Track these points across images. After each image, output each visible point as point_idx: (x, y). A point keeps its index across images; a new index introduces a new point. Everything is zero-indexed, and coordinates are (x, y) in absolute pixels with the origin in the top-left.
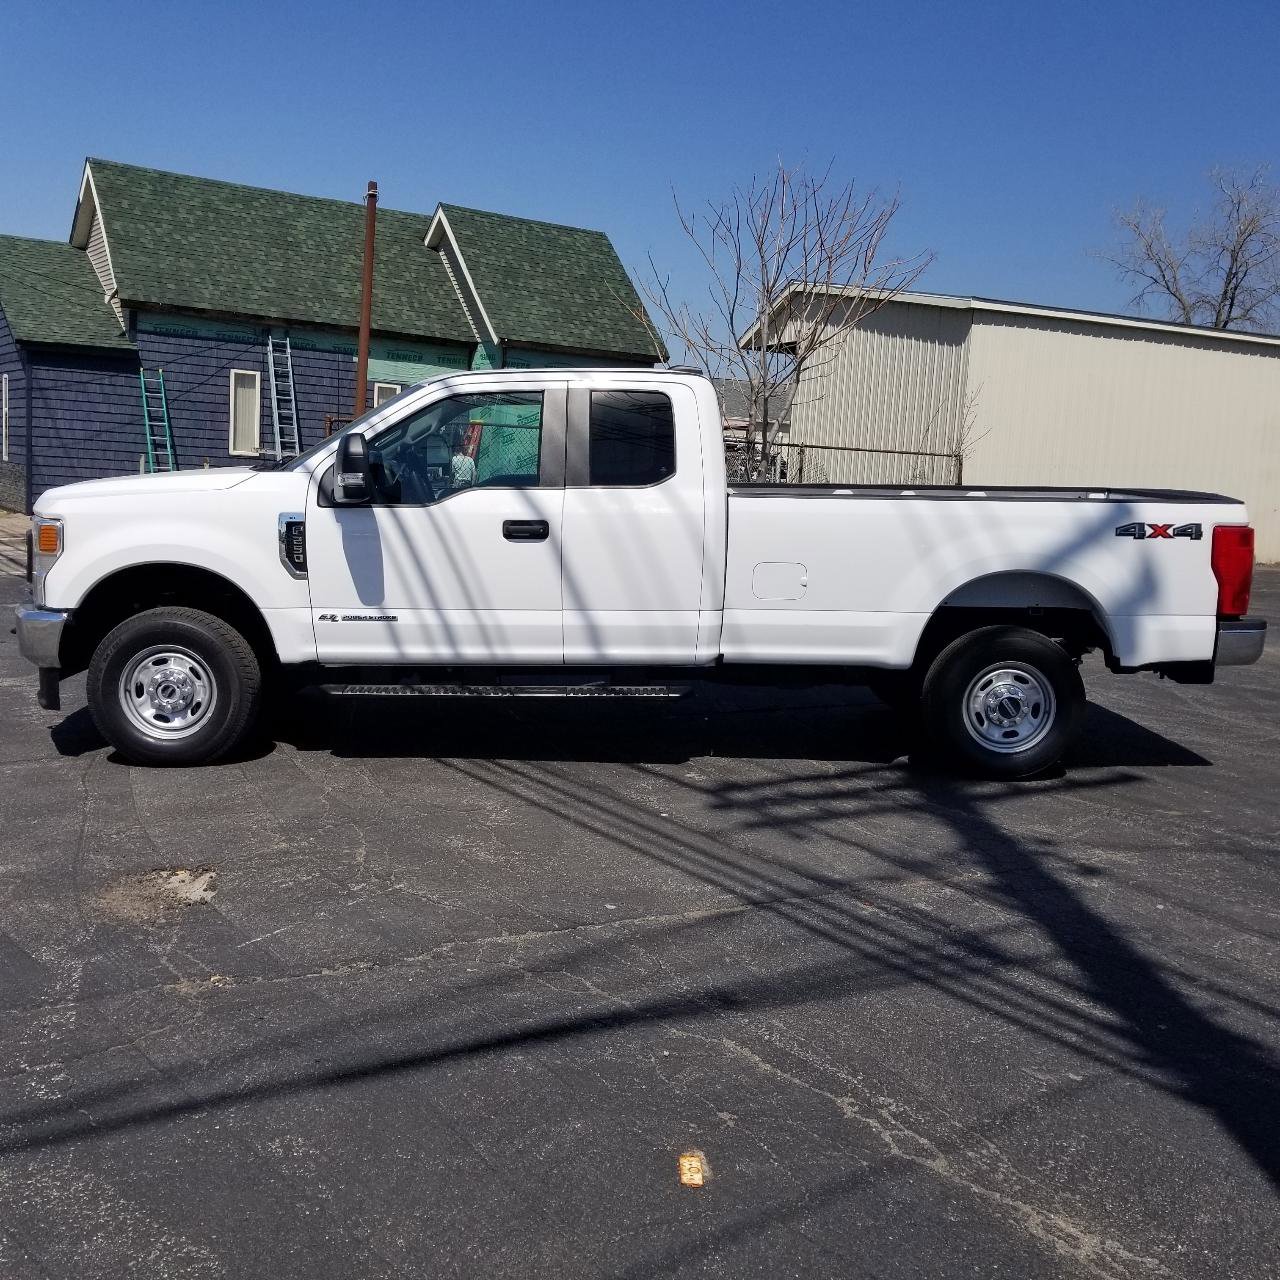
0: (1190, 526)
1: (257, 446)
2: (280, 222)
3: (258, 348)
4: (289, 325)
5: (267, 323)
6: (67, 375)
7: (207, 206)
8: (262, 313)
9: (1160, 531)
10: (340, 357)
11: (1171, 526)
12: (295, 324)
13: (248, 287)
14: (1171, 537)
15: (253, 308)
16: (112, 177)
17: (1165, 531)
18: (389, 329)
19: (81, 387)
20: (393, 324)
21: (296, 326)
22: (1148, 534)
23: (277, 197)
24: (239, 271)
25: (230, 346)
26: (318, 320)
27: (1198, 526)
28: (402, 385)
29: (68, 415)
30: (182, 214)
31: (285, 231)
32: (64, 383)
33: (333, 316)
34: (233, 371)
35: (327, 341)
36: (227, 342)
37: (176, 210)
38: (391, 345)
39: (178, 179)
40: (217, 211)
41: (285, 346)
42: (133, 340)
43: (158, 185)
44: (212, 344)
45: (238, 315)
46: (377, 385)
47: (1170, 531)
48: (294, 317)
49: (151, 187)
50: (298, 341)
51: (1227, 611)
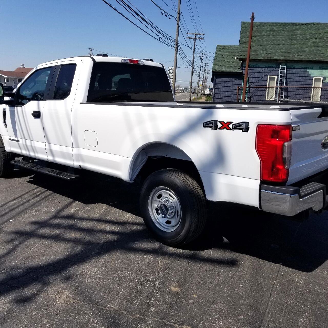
0: (242, 123)
1: (274, 97)
2: (293, 32)
3: (277, 69)
4: (287, 61)
5: (280, 61)
6: (224, 80)
7: (271, 30)
8: (278, 59)
9: (226, 126)
10: (302, 70)
11: (231, 123)
12: (288, 61)
13: (277, 51)
14: (231, 129)
15: (276, 58)
16: (246, 26)
17: (228, 126)
18: (319, 60)
19: (227, 83)
20: (321, 58)
21: (288, 62)
22: (219, 127)
23: (294, 24)
24: (275, 47)
25: (269, 69)
26: (296, 59)
27: (247, 123)
28: (323, 77)
29: (223, 90)
30: (263, 33)
31: (293, 34)
32: (223, 82)
33: (301, 58)
34: (269, 76)
35: (299, 66)
36: (268, 68)
37: (262, 32)
38: (320, 65)
39: (265, 24)
40: (274, 31)
41: (285, 68)
42: (242, 69)
43: (259, 26)
44: (264, 69)
45: (271, 60)
46: (314, 78)
47: (231, 126)
48: (288, 59)
49: (257, 27)
50: (289, 66)
51: (266, 178)
